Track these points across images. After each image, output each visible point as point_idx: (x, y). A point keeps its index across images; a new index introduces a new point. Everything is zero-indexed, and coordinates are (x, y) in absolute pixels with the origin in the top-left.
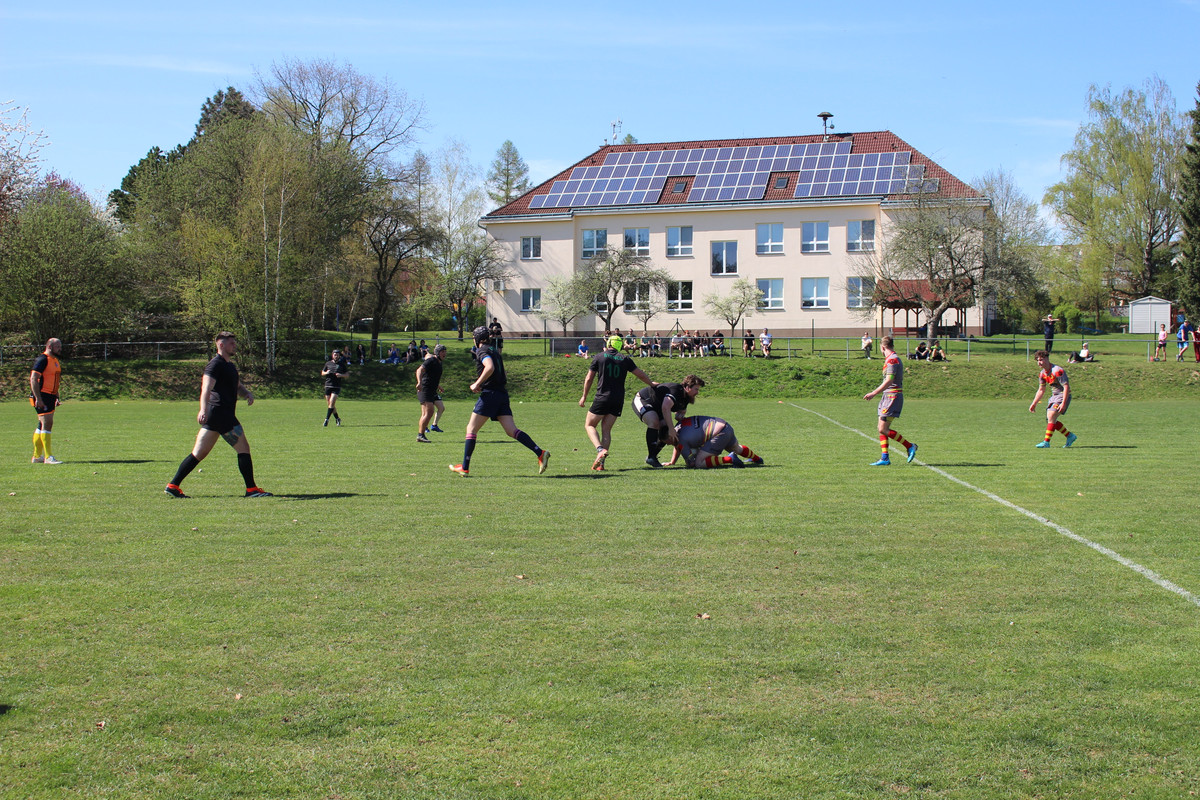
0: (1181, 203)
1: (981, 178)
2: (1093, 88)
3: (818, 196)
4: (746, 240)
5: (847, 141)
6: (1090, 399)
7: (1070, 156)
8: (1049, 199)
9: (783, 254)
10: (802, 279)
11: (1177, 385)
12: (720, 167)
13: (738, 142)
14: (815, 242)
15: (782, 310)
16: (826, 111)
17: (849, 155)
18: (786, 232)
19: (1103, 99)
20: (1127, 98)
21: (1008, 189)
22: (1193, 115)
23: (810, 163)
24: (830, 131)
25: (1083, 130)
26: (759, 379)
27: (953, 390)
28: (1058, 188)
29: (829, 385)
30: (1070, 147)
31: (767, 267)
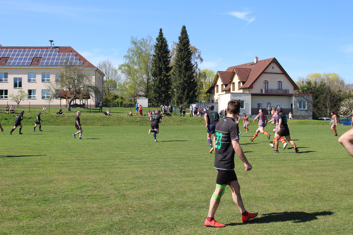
0: (152, 71)
1: (102, 62)
2: (132, 37)
3: (47, 65)
4: (25, 78)
5: (58, 49)
6: (107, 126)
7: (126, 56)
8: (120, 68)
9: (36, 82)
10: (42, 90)
11: (133, 122)
12: (18, 55)
13: (24, 48)
14: (46, 79)
15: (36, 99)
16: (52, 40)
17: (58, 53)
18: (37, 75)
19: (135, 41)
20: (142, 41)
21: (110, 65)
22: (155, 46)
23: (46, 55)
24: (53, 46)
25: (129, 49)
26: (8, 120)
27: (67, 123)
28: (122, 65)
29: (30, 122)
30: (126, 54)
31: (31, 86)
